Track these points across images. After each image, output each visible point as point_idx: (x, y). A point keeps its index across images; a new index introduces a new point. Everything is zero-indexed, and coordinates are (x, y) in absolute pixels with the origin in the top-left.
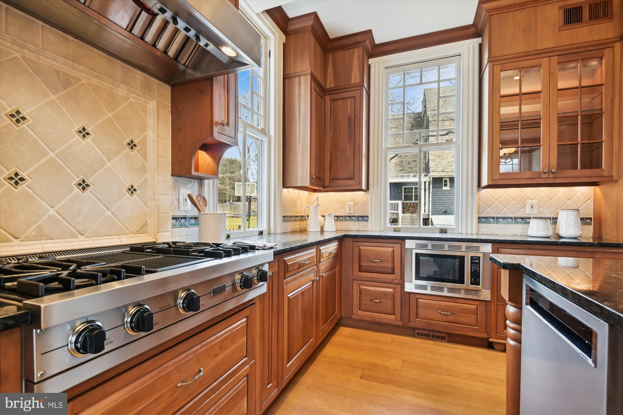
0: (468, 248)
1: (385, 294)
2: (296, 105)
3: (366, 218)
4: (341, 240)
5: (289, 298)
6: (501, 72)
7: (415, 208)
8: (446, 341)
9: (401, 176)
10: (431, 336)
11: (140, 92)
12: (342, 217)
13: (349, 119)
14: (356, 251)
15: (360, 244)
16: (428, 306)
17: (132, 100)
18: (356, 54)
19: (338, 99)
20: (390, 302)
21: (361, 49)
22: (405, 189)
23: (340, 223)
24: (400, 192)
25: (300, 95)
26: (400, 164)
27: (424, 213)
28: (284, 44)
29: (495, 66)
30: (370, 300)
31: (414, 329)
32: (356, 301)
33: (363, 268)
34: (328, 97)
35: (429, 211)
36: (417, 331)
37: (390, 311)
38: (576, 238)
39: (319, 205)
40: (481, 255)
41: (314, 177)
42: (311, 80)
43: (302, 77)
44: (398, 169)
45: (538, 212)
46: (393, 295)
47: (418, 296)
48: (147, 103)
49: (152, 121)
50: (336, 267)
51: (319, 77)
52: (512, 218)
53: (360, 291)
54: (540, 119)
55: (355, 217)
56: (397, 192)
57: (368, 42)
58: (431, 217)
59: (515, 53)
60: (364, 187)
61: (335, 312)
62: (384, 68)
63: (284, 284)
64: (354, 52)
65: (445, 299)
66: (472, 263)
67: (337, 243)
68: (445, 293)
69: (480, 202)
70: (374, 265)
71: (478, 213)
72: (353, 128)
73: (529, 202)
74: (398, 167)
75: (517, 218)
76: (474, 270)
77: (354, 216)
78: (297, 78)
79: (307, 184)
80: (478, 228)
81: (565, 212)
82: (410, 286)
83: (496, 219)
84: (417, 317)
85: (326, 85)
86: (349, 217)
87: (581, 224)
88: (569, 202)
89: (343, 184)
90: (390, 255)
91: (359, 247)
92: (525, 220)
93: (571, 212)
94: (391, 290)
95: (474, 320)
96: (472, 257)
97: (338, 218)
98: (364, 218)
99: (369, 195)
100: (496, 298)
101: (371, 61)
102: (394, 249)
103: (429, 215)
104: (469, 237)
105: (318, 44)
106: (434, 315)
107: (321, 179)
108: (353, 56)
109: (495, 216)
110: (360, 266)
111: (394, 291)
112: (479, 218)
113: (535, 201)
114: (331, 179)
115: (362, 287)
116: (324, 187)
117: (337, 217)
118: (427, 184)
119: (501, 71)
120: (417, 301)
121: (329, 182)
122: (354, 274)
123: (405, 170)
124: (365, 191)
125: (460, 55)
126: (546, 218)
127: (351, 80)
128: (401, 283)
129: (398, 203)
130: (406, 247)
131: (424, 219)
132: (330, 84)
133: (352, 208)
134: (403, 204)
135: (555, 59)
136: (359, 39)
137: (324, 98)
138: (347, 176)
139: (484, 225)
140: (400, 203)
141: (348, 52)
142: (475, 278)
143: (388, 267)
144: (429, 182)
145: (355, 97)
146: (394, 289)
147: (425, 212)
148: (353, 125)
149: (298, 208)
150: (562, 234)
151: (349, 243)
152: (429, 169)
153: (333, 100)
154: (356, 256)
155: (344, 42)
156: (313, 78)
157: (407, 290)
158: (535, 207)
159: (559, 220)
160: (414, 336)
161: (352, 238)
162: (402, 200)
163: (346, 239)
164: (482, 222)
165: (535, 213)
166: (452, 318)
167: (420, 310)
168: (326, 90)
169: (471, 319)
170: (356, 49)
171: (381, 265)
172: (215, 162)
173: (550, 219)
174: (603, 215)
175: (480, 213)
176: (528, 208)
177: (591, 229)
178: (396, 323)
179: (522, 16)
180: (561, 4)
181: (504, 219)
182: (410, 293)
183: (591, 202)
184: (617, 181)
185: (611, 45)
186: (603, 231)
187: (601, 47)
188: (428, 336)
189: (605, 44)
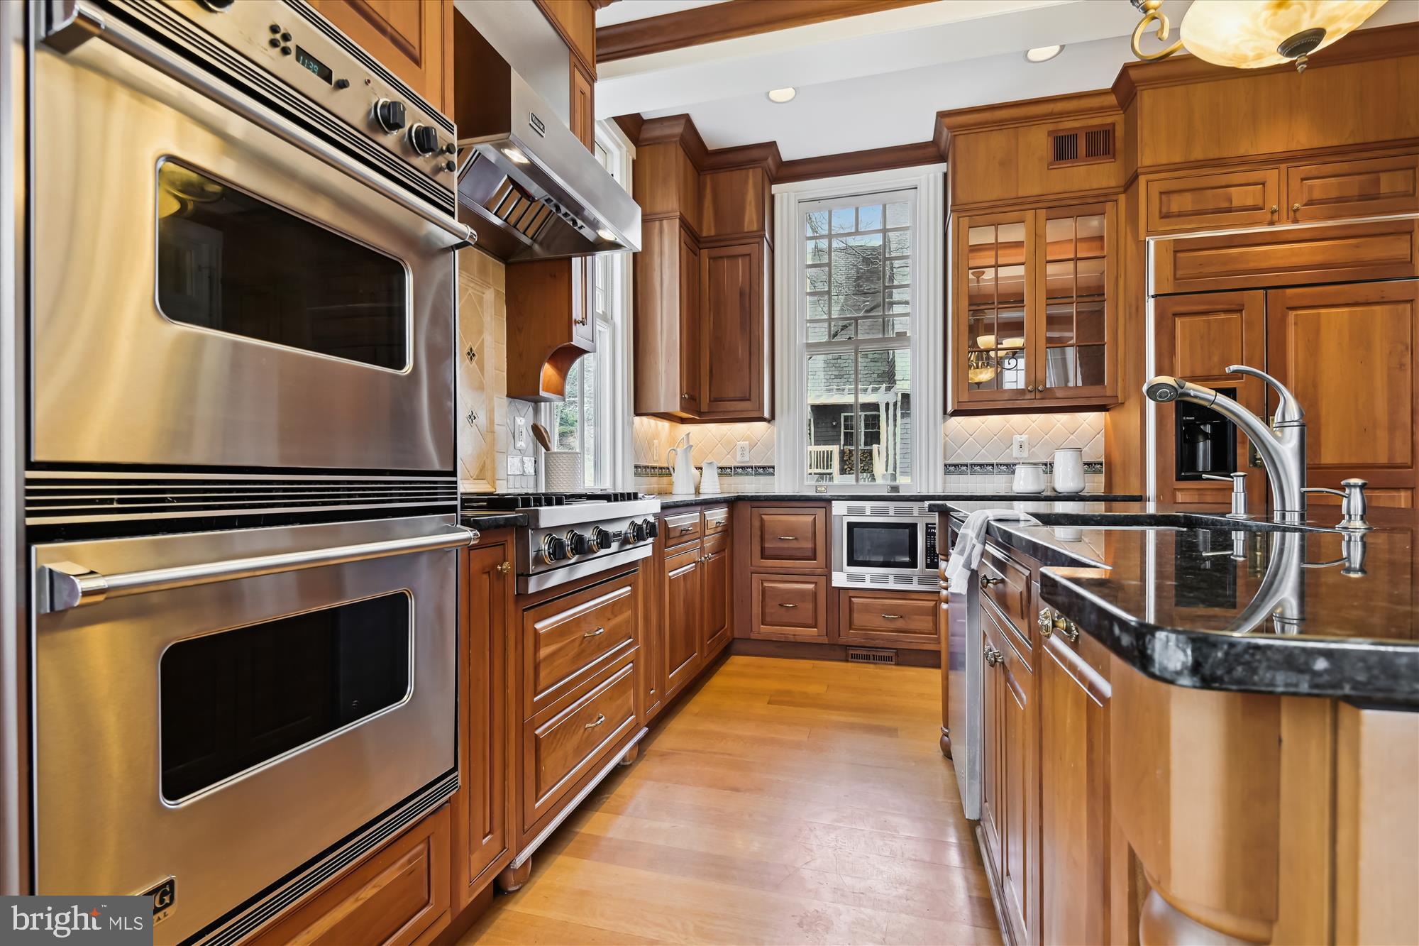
0: (922, 510)
1: (802, 594)
2: (655, 270)
3: (771, 470)
4: (733, 503)
5: (670, 577)
6: (970, 229)
7: (867, 463)
8: (893, 663)
9: (838, 389)
10: (872, 657)
11: (476, 278)
12: (729, 468)
13: (742, 294)
14: (757, 524)
15: (762, 511)
16: (867, 609)
17: (470, 291)
18: (752, 178)
19: (721, 257)
20: (810, 606)
21: (759, 171)
22: (846, 418)
23: (727, 480)
24: (834, 427)
25: (661, 253)
26: (835, 361)
28: (634, 161)
29: (961, 219)
30: (780, 605)
31: (846, 647)
32: (756, 610)
33: (767, 553)
34: (705, 253)
36: (851, 652)
37: (810, 621)
38: (1077, 493)
39: (692, 446)
41: (686, 396)
42: (681, 226)
43: (665, 222)
44: (830, 373)
45: (1029, 454)
46: (815, 594)
47: (852, 593)
48: (484, 293)
49: (489, 319)
50: (724, 550)
51: (690, 219)
52: (993, 465)
53: (764, 590)
54: (1023, 307)
55: (752, 468)
56: (829, 425)
57: (770, 161)
59: (988, 199)
60: (767, 414)
61: (724, 626)
62: (797, 202)
63: (665, 555)
64: (747, 177)
65: (890, 595)
66: (927, 533)
67: (726, 509)
68: (891, 585)
69: (947, 439)
70: (785, 545)
71: (945, 458)
72: (748, 309)
73: (1017, 438)
74: (832, 369)
75: (1001, 465)
76: (931, 545)
77: (749, 467)
78: (657, 223)
79: (675, 408)
80: (945, 482)
81: (1064, 453)
82: (840, 579)
83: (971, 467)
84: (850, 628)
85: (701, 230)
86: (742, 468)
87: (1082, 472)
88: (1072, 437)
89: (732, 409)
90: (809, 529)
91: (761, 518)
92: (1010, 468)
93: (1071, 453)
94: (811, 586)
95: (932, 624)
96: (928, 524)
97: (723, 470)
98: (767, 470)
99: (776, 427)
101: (776, 189)
102: (815, 518)
105: (689, 161)
106: (876, 621)
107: (696, 400)
108: (746, 182)
109: (969, 461)
110: (763, 549)
111: (816, 587)
112: (945, 465)
113: (1024, 437)
114: (712, 399)
115: (766, 584)
116: (700, 413)
117: (721, 468)
119: (970, 227)
120: (850, 601)
121: (709, 404)
122: (753, 564)
123: (845, 376)
124: (769, 421)
125: (916, 188)
126: (1039, 464)
127: (744, 226)
128: (826, 573)
129: (831, 452)
130: (833, 514)
132: (708, 230)
133: (747, 452)
134: (842, 453)
135: (1042, 213)
136: (755, 154)
137: (698, 254)
138: (738, 395)
139: (953, 475)
140: (835, 449)
141: (737, 175)
142: (933, 558)
143: (807, 548)
144: (895, 404)
145: (749, 255)
146: (816, 585)
148: (747, 305)
149: (655, 452)
150: (1059, 487)
151: (745, 510)
152: (895, 376)
153: (713, 259)
154: (757, 532)
155: (731, 157)
156: (684, 224)
157: (835, 584)
158: (1026, 447)
159: (1055, 466)
160: (847, 661)
161: (749, 502)
162: (840, 445)
163: (740, 504)
164: (950, 472)
165: (1023, 455)
166: (900, 624)
167: (856, 615)
168: (702, 240)
169: (927, 623)
170: (751, 170)
171: (794, 545)
172: (561, 377)
173: (1045, 464)
174: (1117, 458)
175: (947, 458)
176: (1015, 447)
177: (1101, 478)
178: (820, 640)
179: (998, 141)
180: (1051, 127)
181: (981, 465)
182: (840, 589)
183: (1101, 437)
184: (1123, 404)
185: (1114, 197)
186: (1117, 479)
187: (1102, 199)
188: (867, 659)
189: (1106, 195)
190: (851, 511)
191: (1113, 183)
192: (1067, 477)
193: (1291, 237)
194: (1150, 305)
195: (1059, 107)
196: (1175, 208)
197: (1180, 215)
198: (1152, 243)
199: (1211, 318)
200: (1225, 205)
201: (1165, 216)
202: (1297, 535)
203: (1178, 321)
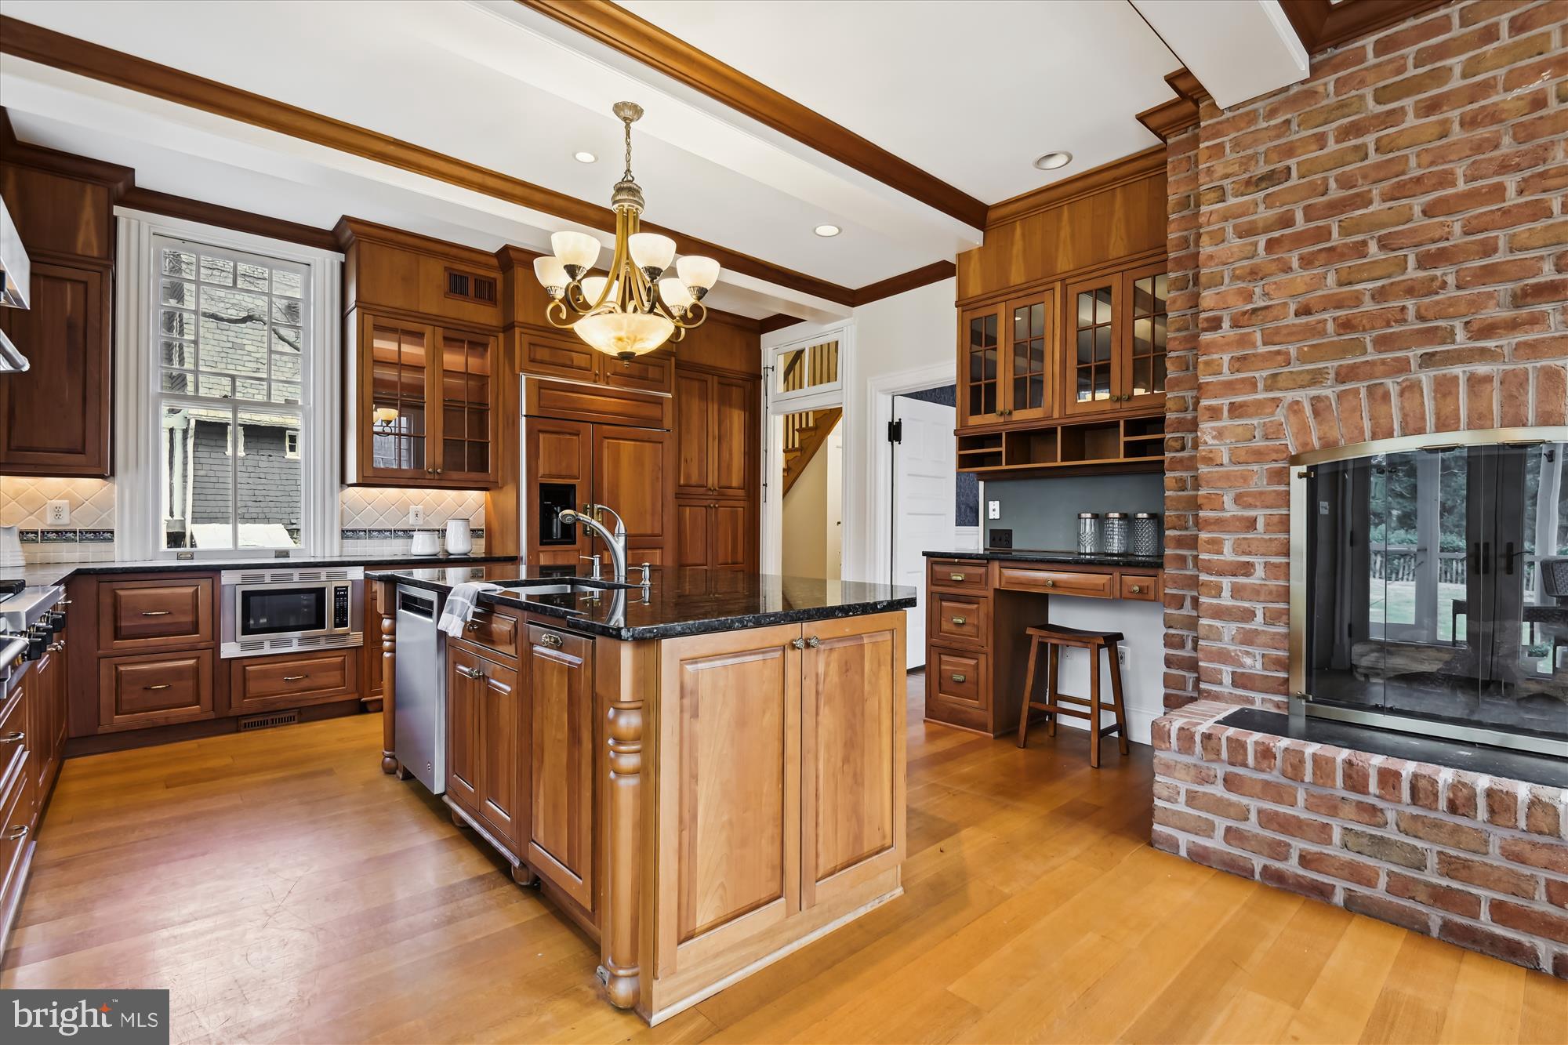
0: (329, 575)
1: (178, 673)
3: (108, 535)
8: (296, 722)
10: (269, 722)
13: (70, 327)
14: (106, 600)
15: (115, 585)
16: (265, 675)
18: (90, 194)
20: (190, 683)
21: (102, 187)
23: (44, 549)
27: (170, 518)
29: (365, 315)
30: (143, 688)
31: (237, 718)
32: (107, 699)
33: (123, 632)
35: (183, 513)
36: (243, 722)
37: (190, 699)
38: (466, 554)
40: (349, 584)
45: (423, 522)
46: (196, 670)
47: (246, 662)
52: (390, 531)
53: (119, 676)
55: (75, 532)
57: (122, 184)
58: (190, 528)
59: (391, 305)
60: (108, 471)
62: (151, 234)
64: (85, 191)
65: (294, 657)
66: (336, 596)
69: (344, 507)
70: (153, 622)
71: (342, 524)
72: (81, 346)
73: (413, 508)
75: (399, 531)
76: (339, 606)
77: (70, 532)
80: (342, 547)
81: (454, 522)
82: (230, 650)
83: (369, 533)
84: (244, 698)
86: (57, 532)
87: (471, 537)
88: (460, 509)
89: (52, 462)
90: (190, 601)
91: (114, 592)
92: (408, 533)
93: (460, 523)
94: (191, 662)
95: (339, 677)
96: (336, 588)
97: (23, 536)
98: (103, 535)
99: (116, 486)
100: (370, 641)
101: (121, 211)
102: (197, 590)
103: (183, 523)
104: (327, 560)
106: (276, 685)
108: (83, 196)
109: (367, 528)
110: (117, 629)
111: (197, 663)
112: (343, 531)
113: (420, 507)
114: (14, 447)
115: (122, 668)
117: (22, 533)
118: (178, 436)
120: (245, 670)
121: (7, 454)
122: (102, 647)
124: (107, 478)
125: (309, 265)
126: (434, 530)
128: (212, 646)
130: (223, 583)
131: (169, 535)
133: (65, 513)
135: (440, 331)
136: (99, 171)
138: (64, 446)
139: (351, 541)
142: (341, 618)
143: (185, 622)
145: (85, 283)
146: (198, 659)
147: (172, 514)
148: (80, 340)
150: (451, 550)
151: (90, 586)
154: (108, 610)
155: (57, 161)
157: (224, 655)
158: (421, 516)
159: (448, 532)
160: (238, 731)
161: (95, 576)
163: (81, 581)
164: (348, 538)
165: (419, 523)
166: (306, 683)
167: (251, 684)
169: (334, 677)
170: (90, 185)
171: (168, 620)
173: (438, 531)
174: (495, 526)
175: (345, 524)
176: (412, 517)
177: (482, 542)
178: (204, 717)
179: (401, 259)
180: (447, 264)
181: (380, 531)
182: (230, 660)
183: (482, 511)
184: (502, 488)
185: (495, 334)
186: (496, 543)
187: (486, 332)
188: (264, 725)
189: (490, 331)
190: (245, 580)
191: (494, 323)
192: (457, 542)
193: (606, 394)
194: (523, 421)
195: (454, 251)
196: (538, 357)
197: (542, 362)
198: (524, 378)
199: (561, 437)
200: (569, 363)
201: (532, 361)
202: (622, 591)
203: (541, 436)
